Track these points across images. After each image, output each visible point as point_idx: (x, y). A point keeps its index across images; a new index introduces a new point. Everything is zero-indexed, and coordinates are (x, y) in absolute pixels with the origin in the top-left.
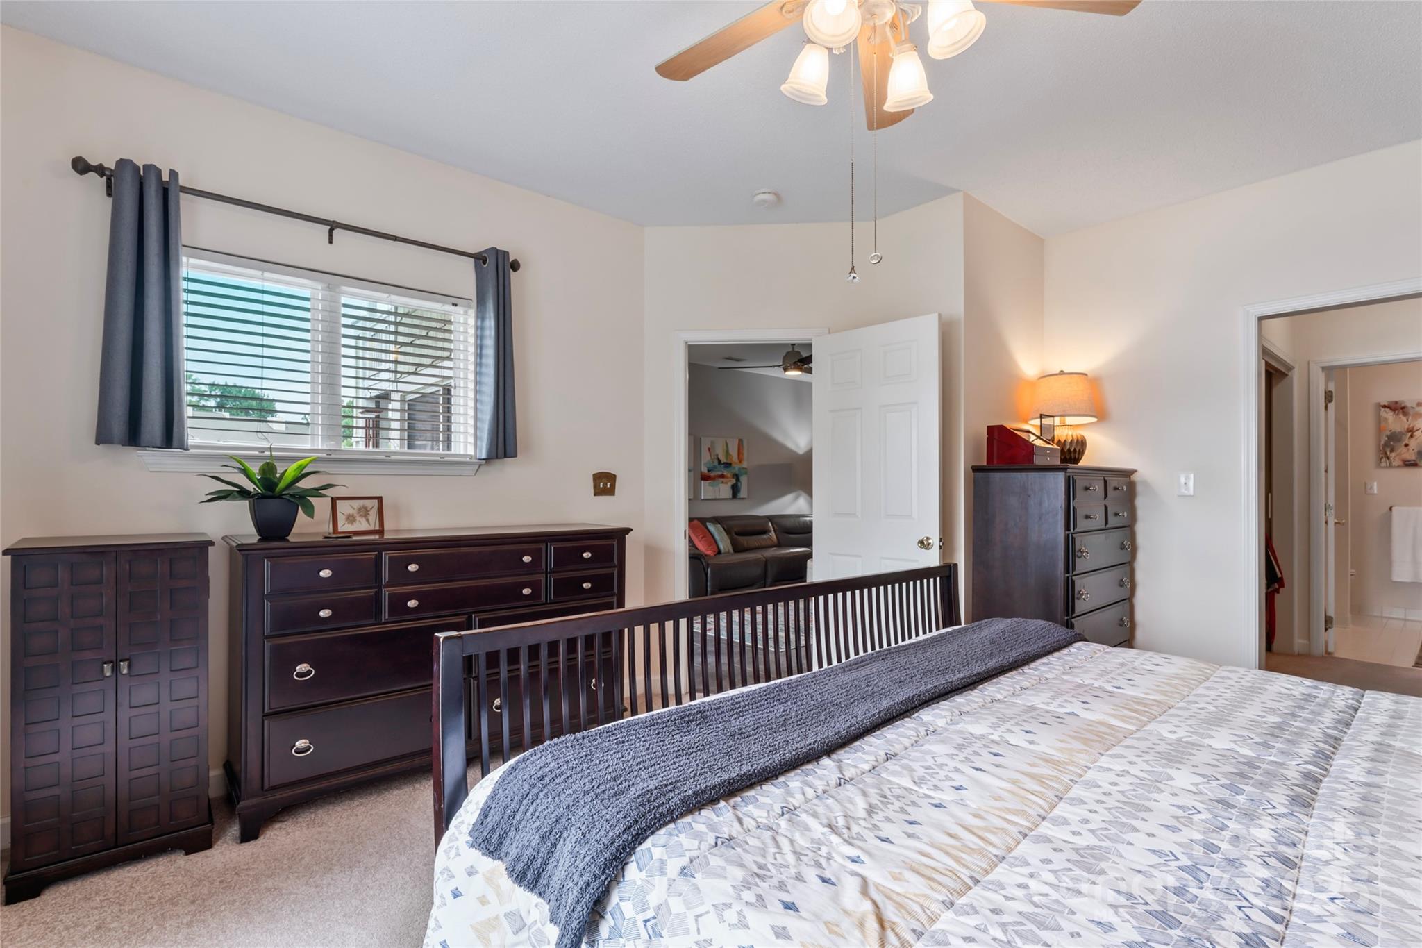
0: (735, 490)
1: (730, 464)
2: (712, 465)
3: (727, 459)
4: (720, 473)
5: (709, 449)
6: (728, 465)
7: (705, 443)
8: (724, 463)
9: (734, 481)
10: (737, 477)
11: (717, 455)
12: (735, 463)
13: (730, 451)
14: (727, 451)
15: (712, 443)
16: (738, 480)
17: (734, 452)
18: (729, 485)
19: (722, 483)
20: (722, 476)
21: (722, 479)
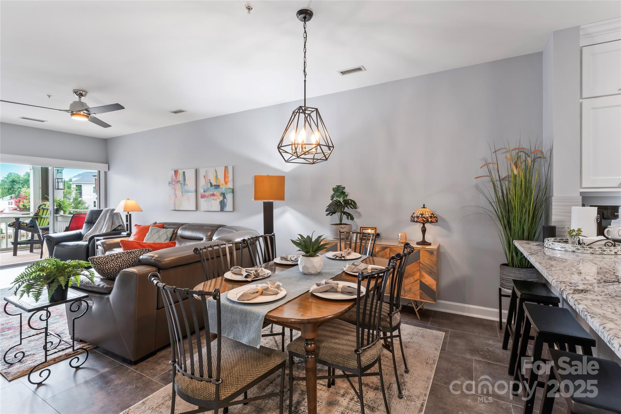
0: (223, 205)
1: (219, 186)
2: (206, 188)
3: (216, 182)
4: (212, 193)
5: (204, 176)
6: (217, 186)
7: (202, 174)
8: (215, 185)
9: (221, 198)
10: (223, 195)
11: (210, 180)
12: (222, 185)
13: (218, 177)
14: (217, 177)
15: (206, 172)
16: (224, 197)
17: (221, 177)
18: (218, 201)
19: (213, 199)
20: (213, 195)
21: (212, 197)
